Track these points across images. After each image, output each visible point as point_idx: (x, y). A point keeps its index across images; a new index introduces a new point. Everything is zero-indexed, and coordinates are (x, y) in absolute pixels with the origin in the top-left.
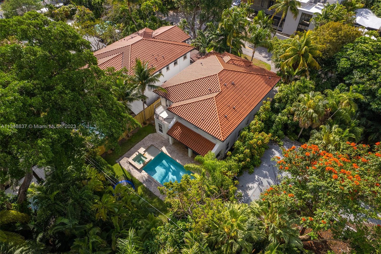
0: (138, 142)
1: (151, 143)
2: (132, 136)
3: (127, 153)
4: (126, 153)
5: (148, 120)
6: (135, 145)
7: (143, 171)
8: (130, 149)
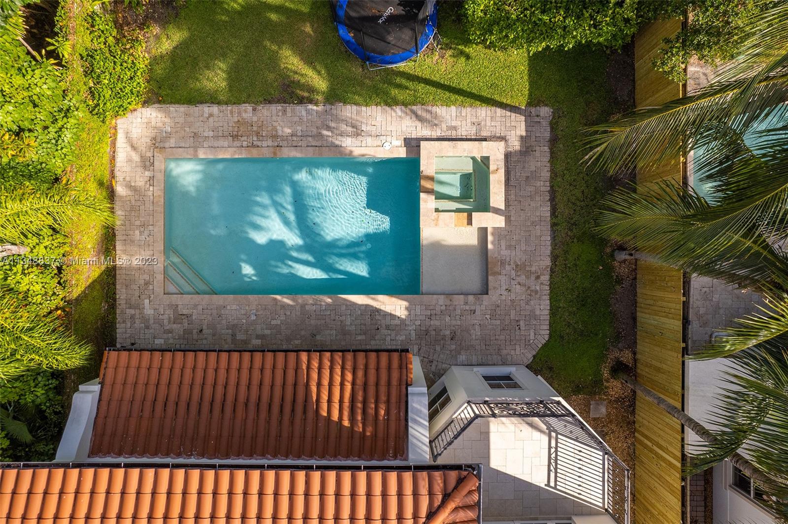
0: (554, 258)
1: (493, 297)
2: (609, 269)
3: (546, 174)
4: (553, 172)
5: (630, 404)
6: (554, 238)
7: (402, 153)
8: (552, 200)
